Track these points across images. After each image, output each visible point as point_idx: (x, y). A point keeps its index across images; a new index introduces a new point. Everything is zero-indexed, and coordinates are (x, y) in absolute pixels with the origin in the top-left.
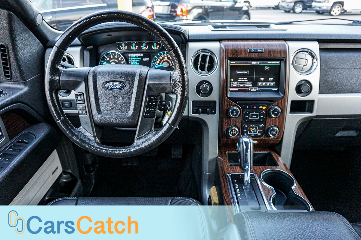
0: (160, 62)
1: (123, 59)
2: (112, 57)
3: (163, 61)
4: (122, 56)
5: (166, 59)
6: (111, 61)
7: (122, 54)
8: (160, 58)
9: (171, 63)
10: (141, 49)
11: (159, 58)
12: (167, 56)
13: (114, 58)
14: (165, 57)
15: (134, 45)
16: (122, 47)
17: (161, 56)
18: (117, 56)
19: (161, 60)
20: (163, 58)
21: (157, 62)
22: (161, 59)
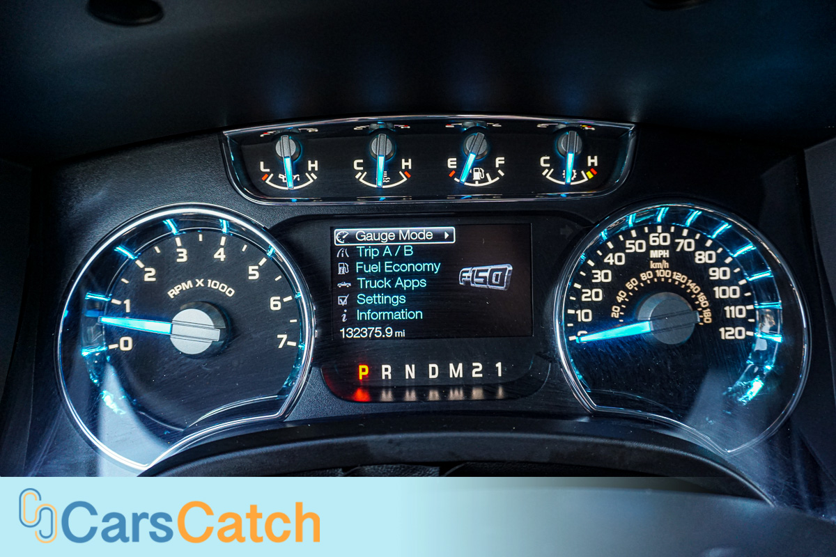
0: (610, 290)
1: (281, 269)
2: (183, 256)
3: (631, 284)
4: (274, 249)
5: (663, 271)
6: (173, 293)
7: (271, 233)
8: (610, 259)
9: (702, 299)
10: (445, 183)
11: (601, 265)
12: (673, 246)
13: (201, 264)
14: (654, 254)
15: (381, 149)
16: (277, 167)
17: (620, 247)
18: (231, 249)
19: (622, 275)
20: (639, 263)
21: (589, 295)
22: (613, 268)
